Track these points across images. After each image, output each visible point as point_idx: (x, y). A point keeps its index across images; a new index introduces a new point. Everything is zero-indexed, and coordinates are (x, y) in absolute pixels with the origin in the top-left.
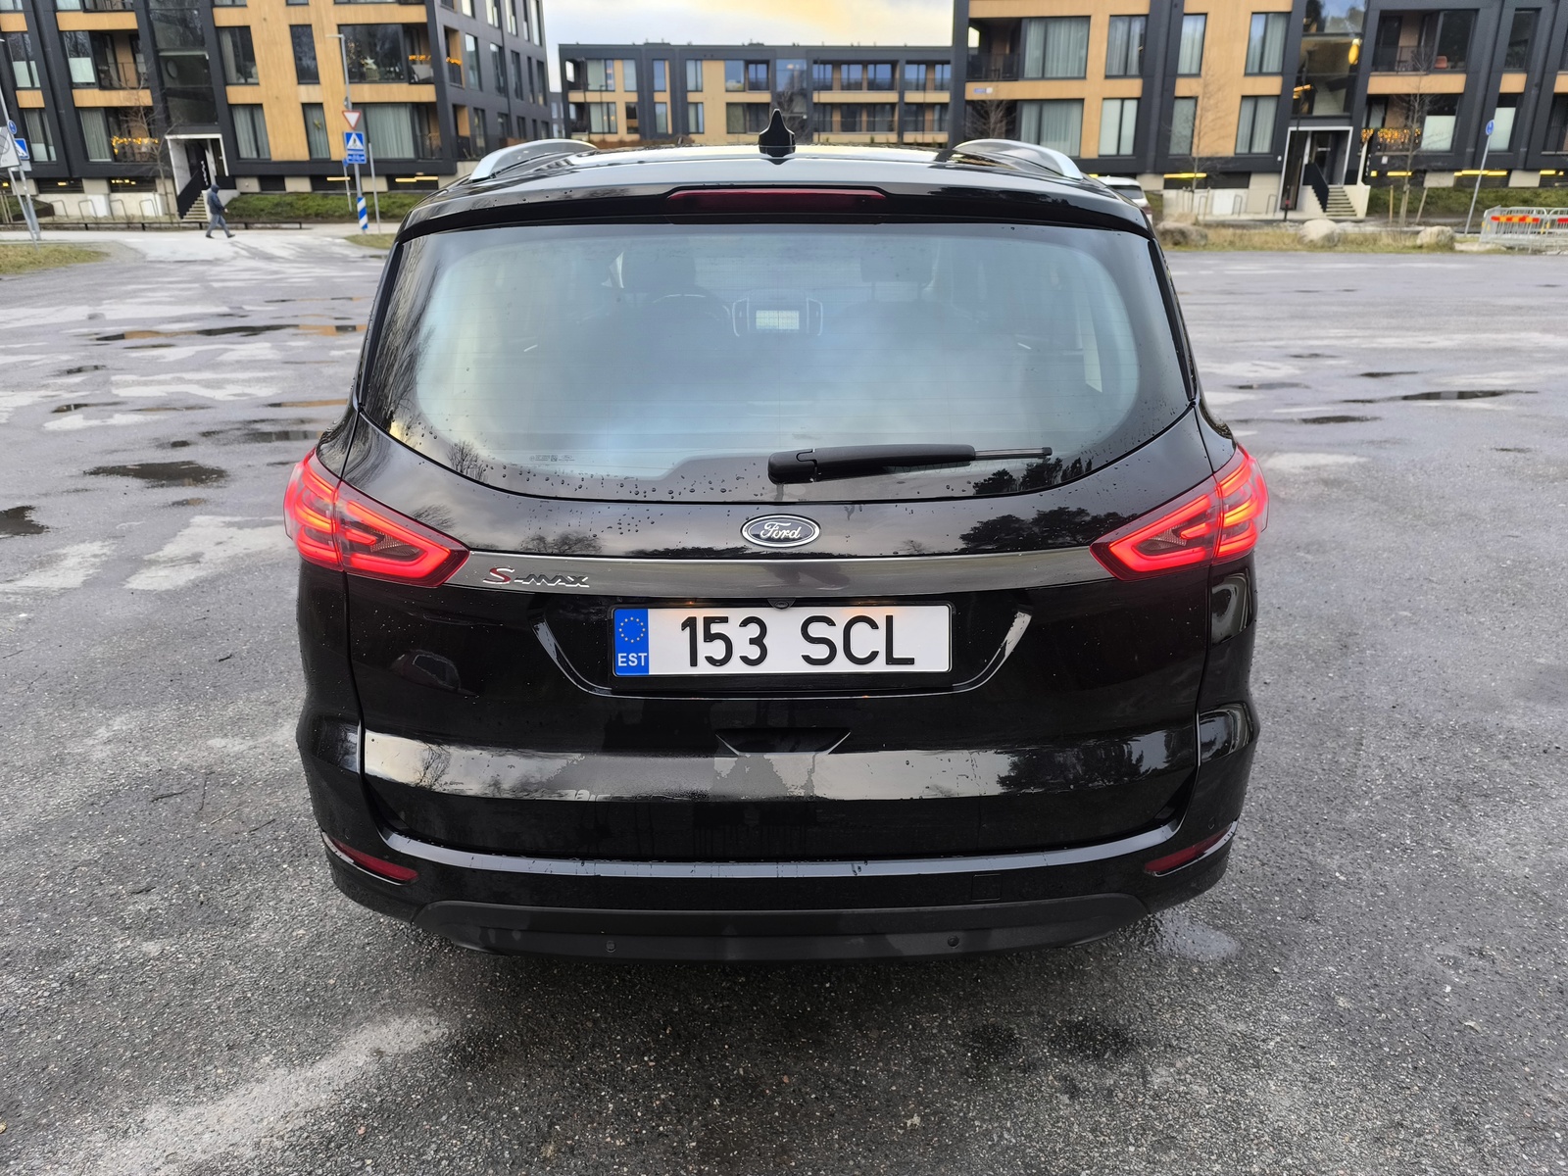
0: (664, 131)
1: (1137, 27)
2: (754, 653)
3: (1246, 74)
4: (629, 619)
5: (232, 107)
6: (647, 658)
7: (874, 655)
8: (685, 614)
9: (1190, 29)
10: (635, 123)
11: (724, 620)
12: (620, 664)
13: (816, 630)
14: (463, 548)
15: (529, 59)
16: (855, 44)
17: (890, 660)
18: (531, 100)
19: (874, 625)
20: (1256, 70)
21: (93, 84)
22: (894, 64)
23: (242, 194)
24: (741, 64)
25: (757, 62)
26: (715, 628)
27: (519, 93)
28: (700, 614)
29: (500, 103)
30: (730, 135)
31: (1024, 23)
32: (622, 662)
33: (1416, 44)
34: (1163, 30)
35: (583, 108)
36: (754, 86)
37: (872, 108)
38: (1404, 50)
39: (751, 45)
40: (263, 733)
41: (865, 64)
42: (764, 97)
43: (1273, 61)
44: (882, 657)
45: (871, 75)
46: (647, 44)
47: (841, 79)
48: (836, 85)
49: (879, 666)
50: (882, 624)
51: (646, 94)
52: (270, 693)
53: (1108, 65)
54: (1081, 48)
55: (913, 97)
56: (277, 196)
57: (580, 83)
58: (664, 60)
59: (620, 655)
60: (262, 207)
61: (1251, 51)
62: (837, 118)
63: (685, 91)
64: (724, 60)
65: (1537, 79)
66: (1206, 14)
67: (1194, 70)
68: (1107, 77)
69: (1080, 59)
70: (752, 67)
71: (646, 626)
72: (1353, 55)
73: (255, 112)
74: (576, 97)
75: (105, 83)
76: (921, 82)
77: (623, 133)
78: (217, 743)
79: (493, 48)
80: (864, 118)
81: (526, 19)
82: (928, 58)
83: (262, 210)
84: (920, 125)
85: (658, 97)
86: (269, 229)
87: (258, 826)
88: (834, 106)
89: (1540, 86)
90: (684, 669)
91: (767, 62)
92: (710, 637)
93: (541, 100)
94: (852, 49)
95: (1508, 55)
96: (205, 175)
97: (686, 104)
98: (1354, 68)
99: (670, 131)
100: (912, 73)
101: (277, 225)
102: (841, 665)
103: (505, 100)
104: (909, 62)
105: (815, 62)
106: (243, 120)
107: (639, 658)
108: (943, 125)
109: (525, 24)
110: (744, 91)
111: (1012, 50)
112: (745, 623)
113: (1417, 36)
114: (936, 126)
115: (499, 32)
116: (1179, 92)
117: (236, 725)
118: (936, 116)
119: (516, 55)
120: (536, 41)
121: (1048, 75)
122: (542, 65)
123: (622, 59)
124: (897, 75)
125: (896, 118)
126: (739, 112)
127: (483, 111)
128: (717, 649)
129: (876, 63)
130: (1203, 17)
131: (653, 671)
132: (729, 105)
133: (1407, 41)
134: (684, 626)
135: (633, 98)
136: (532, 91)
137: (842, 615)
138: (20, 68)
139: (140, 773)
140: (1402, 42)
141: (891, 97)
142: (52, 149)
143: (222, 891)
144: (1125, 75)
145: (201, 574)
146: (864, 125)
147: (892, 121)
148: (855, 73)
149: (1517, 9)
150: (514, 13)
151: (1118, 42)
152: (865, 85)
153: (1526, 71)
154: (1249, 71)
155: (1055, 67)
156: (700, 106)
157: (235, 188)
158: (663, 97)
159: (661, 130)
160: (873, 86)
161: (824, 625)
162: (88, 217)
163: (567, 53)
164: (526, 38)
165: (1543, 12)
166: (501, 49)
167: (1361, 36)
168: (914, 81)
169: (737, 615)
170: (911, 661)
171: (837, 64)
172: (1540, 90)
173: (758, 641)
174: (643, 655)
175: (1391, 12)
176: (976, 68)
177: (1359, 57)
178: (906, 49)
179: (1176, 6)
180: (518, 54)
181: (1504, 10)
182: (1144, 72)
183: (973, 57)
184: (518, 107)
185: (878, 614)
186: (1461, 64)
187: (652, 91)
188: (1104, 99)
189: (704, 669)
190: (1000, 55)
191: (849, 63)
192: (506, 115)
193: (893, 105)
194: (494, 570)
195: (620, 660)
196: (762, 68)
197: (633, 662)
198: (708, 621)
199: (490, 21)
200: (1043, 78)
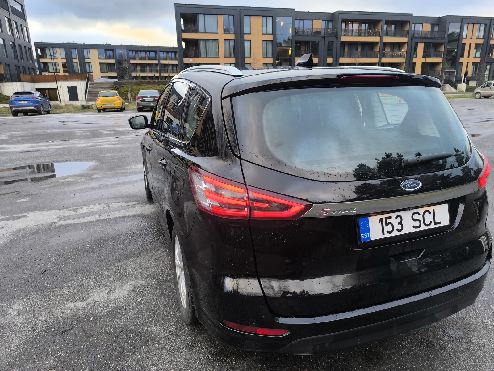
0: (78, 72)
1: (232, 43)
2: (400, 227)
3: (263, 57)
4: (363, 222)
6: (370, 234)
7: (431, 222)
8: (379, 217)
9: (247, 44)
10: (66, 69)
11: (390, 217)
12: (362, 238)
13: (416, 217)
14: (311, 204)
15: (25, 47)
16: (142, 45)
17: (435, 224)
18: (27, 61)
19: (430, 213)
20: (266, 56)
22: (156, 52)
24: (104, 50)
25: (109, 50)
26: (388, 221)
27: (22, 58)
28: (384, 216)
29: (16, 62)
30: (102, 73)
31: (199, 40)
32: (363, 237)
33: (305, 50)
34: (239, 44)
35: (45, 64)
36: (109, 58)
37: (150, 65)
38: (303, 51)
39: (106, 44)
40: (88, 298)
41: (146, 51)
42: (113, 61)
43: (270, 54)
44: (433, 223)
45: (148, 55)
46: (68, 43)
47: (139, 56)
48: (137, 58)
49: (432, 226)
50: (432, 212)
51: (69, 59)
52: (77, 282)
53: (225, 54)
54: (217, 48)
55: (163, 62)
57: (43, 55)
58: (75, 48)
59: (362, 235)
61: (264, 51)
62: (139, 68)
63: (84, 59)
64: (97, 49)
65: (335, 60)
66: (250, 40)
67: (249, 56)
68: (225, 57)
69: (217, 52)
70: (107, 52)
71: (368, 223)
72: (290, 52)
74: (42, 60)
76: (165, 57)
77: (62, 73)
78: (69, 305)
79: (11, 43)
80: (148, 68)
81: (23, 33)
82: (167, 50)
84: (166, 71)
85: (74, 61)
87: (118, 334)
88: (137, 64)
89: (336, 61)
90: (381, 236)
91: (112, 50)
92: (387, 224)
93: (31, 61)
94: (141, 47)
95: (328, 53)
97: (85, 63)
98: (290, 56)
99: (80, 72)
100: (162, 55)
102: (423, 228)
103: (17, 61)
104: (160, 51)
105: (130, 51)
107: (367, 235)
108: (173, 71)
109: (22, 35)
110: (105, 59)
111: (196, 48)
112: (396, 218)
113: (305, 48)
114: (171, 71)
115: (13, 37)
116: (246, 62)
117: (71, 297)
118: (171, 68)
119: (20, 46)
120: (27, 41)
121: (208, 56)
122: (30, 49)
123: (59, 48)
124: (157, 55)
125: (158, 68)
126: (105, 66)
127: (9, 65)
128: (389, 228)
129: (150, 51)
130: (250, 41)
131: (372, 239)
132: (100, 63)
133: (303, 49)
134: (379, 222)
135: (65, 61)
136: (27, 58)
137: (421, 211)
139: (45, 324)
140: (301, 49)
141: (156, 62)
143: (125, 363)
144: (230, 57)
145: (3, 241)
146: (148, 70)
147: (157, 69)
148: (143, 54)
149: (328, 41)
150: (18, 31)
151: (227, 47)
152: (147, 58)
153: (332, 57)
154: (264, 56)
155: (210, 54)
156: (90, 64)
158: (76, 61)
159: (76, 71)
160: (150, 58)
161: (417, 215)
163: (37, 45)
164: (23, 40)
165: (334, 42)
166: (14, 43)
167: (291, 47)
168: (163, 57)
169: (394, 215)
170: (440, 223)
171: (137, 51)
172: (336, 62)
173: (400, 223)
174: (368, 233)
175: (298, 41)
176: (186, 54)
177: (292, 53)
178: (159, 47)
179: (242, 37)
180: (20, 45)
181: (325, 41)
182: (235, 56)
183: (184, 50)
184: (22, 63)
185: (430, 209)
186: (317, 55)
187: (72, 58)
188: (225, 63)
189: (387, 235)
190: (192, 50)
191: (141, 51)
192: (18, 66)
193: (157, 65)
194: (322, 210)
195: (362, 236)
196: (111, 52)
197: (366, 237)
198: (386, 218)
199: (9, 33)
200: (206, 57)
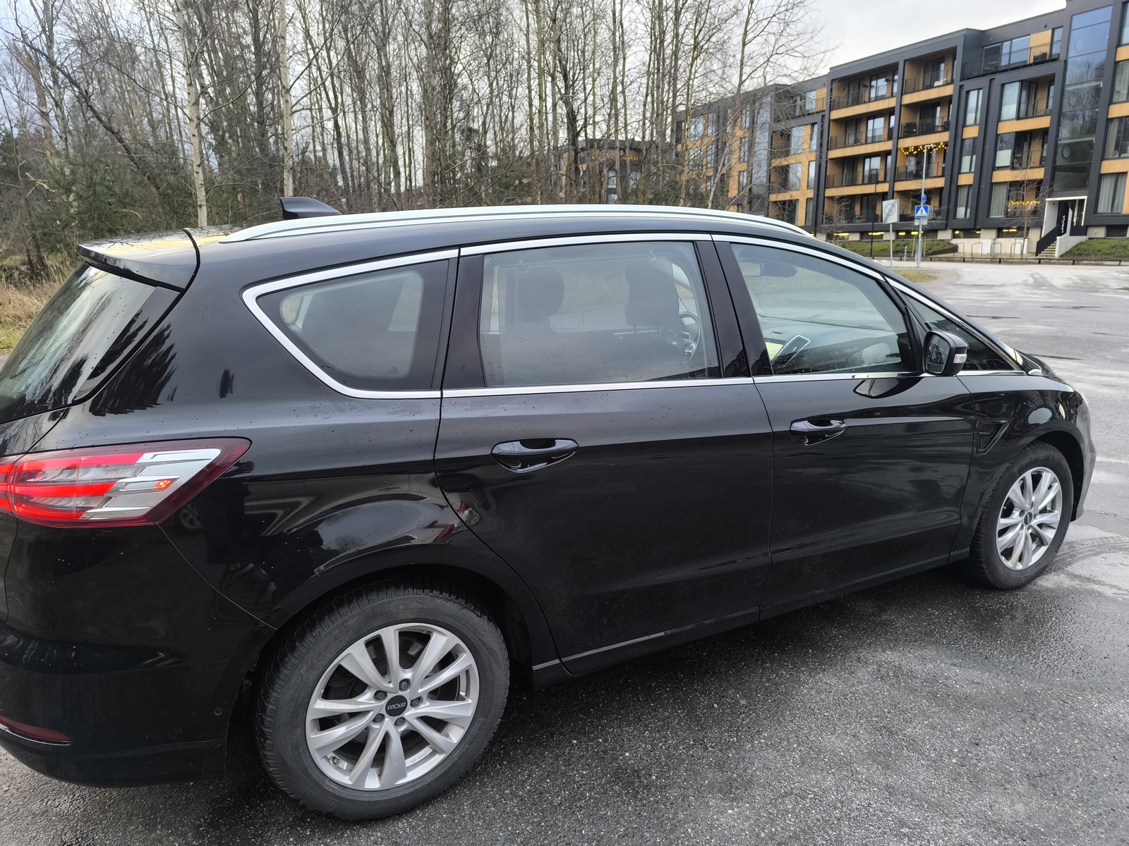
5: (1101, 176)
21: (1008, 166)
23: (1090, 239)
56: (1116, 241)
60: (1100, 248)
73: (1120, 178)
75: (1016, 165)
83: (1099, 251)
86: (1093, 265)
96: (1063, 226)
101: (1100, 262)
106: (1109, 184)
138: (966, 160)
142: (969, 210)
157: (1086, 235)
162: (977, 254)
